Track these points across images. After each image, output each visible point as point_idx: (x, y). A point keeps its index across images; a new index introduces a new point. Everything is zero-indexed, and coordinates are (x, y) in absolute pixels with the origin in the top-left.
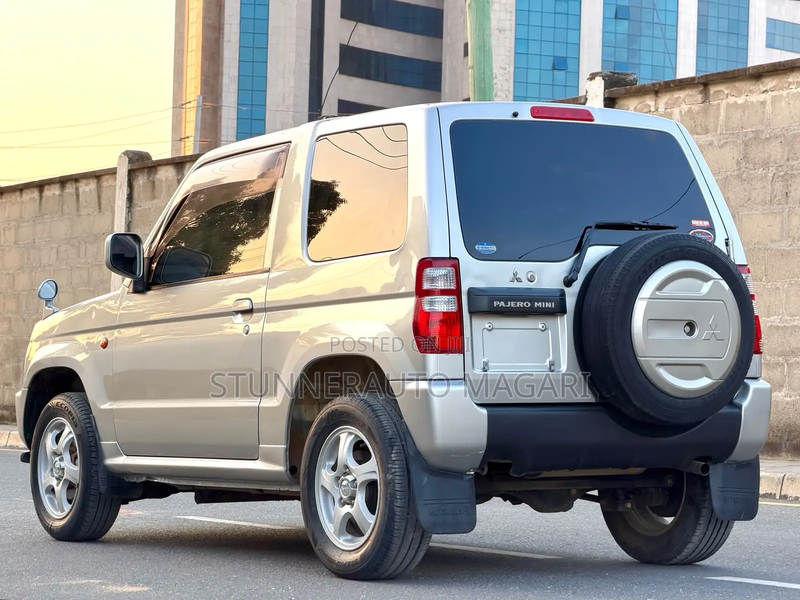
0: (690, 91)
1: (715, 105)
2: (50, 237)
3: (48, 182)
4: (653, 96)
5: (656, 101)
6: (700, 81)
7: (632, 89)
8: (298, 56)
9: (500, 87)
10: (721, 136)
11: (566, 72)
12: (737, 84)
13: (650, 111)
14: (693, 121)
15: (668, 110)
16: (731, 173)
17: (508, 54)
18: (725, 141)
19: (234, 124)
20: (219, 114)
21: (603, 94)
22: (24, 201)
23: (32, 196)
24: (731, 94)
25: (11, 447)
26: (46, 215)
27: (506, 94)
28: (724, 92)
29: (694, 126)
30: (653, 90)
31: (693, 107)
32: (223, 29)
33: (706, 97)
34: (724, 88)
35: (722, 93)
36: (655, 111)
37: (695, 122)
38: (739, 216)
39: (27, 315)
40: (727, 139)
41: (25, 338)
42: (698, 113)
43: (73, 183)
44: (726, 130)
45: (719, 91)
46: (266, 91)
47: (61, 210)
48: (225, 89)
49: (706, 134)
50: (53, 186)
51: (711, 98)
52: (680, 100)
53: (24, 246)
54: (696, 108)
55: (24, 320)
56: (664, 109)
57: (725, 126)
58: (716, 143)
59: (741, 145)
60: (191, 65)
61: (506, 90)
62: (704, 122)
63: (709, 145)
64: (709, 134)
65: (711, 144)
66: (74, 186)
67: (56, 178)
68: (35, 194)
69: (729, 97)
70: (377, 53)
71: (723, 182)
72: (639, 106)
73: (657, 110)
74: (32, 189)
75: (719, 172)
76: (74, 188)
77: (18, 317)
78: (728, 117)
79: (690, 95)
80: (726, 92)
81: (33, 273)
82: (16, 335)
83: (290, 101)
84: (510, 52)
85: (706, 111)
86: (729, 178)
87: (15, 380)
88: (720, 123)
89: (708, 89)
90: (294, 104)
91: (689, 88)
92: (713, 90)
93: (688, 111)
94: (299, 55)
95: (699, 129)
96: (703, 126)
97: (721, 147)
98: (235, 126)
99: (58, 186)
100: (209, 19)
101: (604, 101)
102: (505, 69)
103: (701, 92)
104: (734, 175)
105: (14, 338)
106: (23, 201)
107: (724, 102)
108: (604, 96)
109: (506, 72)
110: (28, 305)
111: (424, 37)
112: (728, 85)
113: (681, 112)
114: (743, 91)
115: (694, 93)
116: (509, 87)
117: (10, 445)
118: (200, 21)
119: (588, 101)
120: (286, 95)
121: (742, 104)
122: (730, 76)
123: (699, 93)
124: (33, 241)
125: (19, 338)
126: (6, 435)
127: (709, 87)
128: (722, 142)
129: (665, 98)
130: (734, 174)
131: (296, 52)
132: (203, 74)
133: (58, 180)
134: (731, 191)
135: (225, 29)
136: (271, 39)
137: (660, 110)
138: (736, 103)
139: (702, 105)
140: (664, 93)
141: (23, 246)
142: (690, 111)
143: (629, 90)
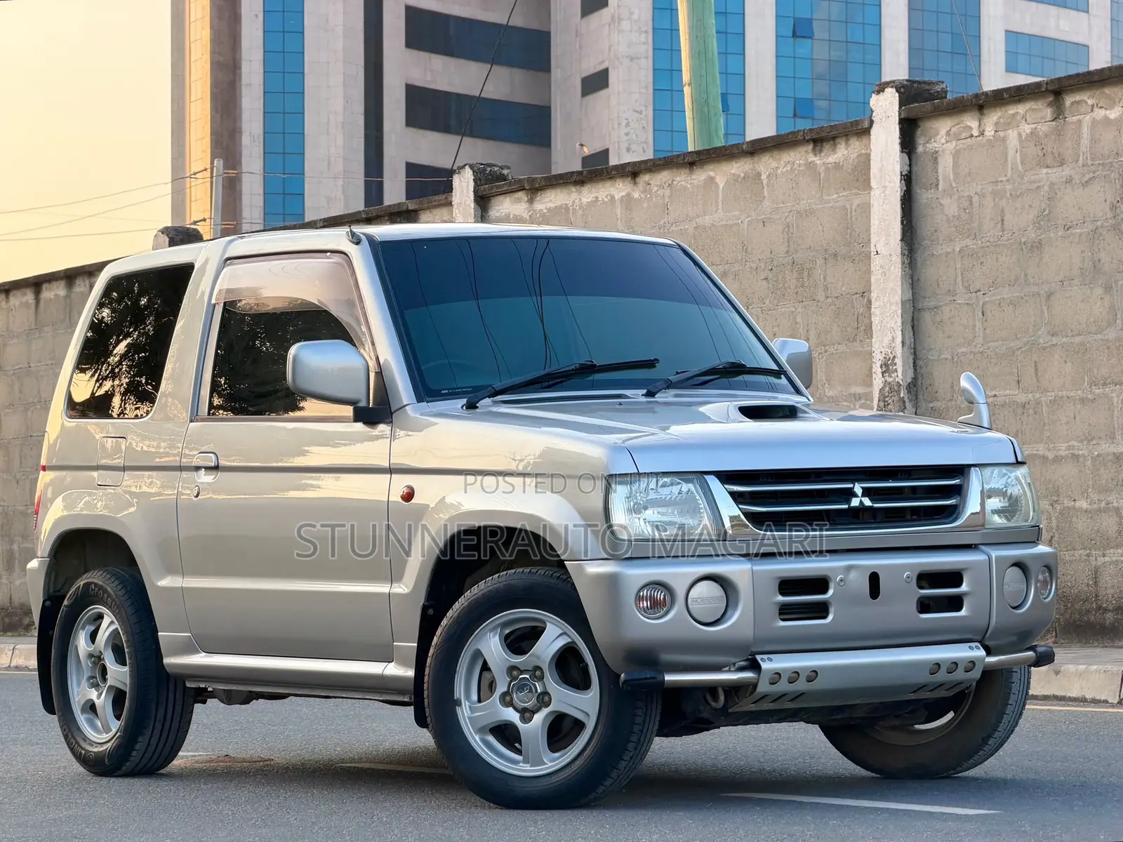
0: (1032, 103)
1: (1073, 123)
2: (52, 359)
3: (47, 279)
4: (976, 114)
5: (980, 120)
6: (1050, 88)
7: (943, 103)
8: (347, 102)
9: (635, 138)
10: (1085, 168)
11: (727, 114)
12: (1107, 91)
13: (972, 136)
14: (1039, 148)
15: (1001, 134)
16: (1102, 224)
17: (644, 91)
18: (1091, 175)
19: (260, 201)
20: (238, 188)
21: (897, 114)
22: (12, 307)
23: (24, 299)
24: (1097, 105)
25: (17, 668)
26: (47, 326)
27: (643, 147)
28: (1087, 103)
29: (1041, 155)
30: (975, 105)
31: (1039, 127)
32: (240, 68)
33: (1059, 113)
34: (1087, 98)
35: (1084, 105)
36: (978, 136)
37: (1043, 149)
38: (1117, 286)
39: (22, 473)
40: (1094, 172)
41: (20, 508)
42: (1046, 136)
43: (86, 278)
44: (1093, 159)
45: (1078, 102)
46: (303, 154)
47: (68, 319)
48: (245, 153)
49: (1060, 166)
50: (55, 284)
51: (1067, 113)
52: (1019, 118)
53: (14, 374)
54: (1044, 128)
55: (18, 482)
56: (993, 132)
57: (1091, 154)
58: (1077, 179)
59: (1117, 181)
60: (196, 120)
61: (643, 143)
62: (1057, 148)
63: (1066, 182)
64: (1065, 166)
65: (1069, 181)
66: (87, 282)
67: (59, 272)
68: (29, 296)
69: (1095, 109)
70: (458, 95)
71: (1091, 236)
72: (954, 129)
73: (982, 134)
74: (23, 290)
75: (1084, 223)
76: (88, 286)
77: (8, 477)
78: (1094, 141)
79: (1034, 110)
80: (1090, 102)
81: (29, 413)
82: (6, 504)
83: (339, 167)
84: (646, 87)
85: (1059, 133)
86: (1101, 230)
87: (7, 570)
88: (1083, 149)
89: (1061, 100)
90: (344, 171)
91: (1032, 99)
92: (1069, 100)
93: (1032, 133)
94: (347, 100)
95: (1049, 160)
96: (1057, 155)
97: (1085, 184)
98: (262, 204)
99: (62, 284)
100: (219, 54)
101: (899, 123)
102: (640, 113)
103: (1050, 105)
104: (1107, 227)
105: (3, 509)
106: (10, 307)
107: (1088, 117)
108: (900, 115)
109: (642, 116)
110: (23, 460)
111: (524, 71)
112: (1093, 92)
113: (1020, 135)
114: (1117, 100)
115: (1040, 106)
116: (647, 138)
117: (16, 665)
118: (207, 57)
119: (874, 125)
120: (333, 158)
121: (1116, 119)
122: (1096, 78)
123: (1048, 105)
124: (27, 366)
125: (10, 509)
126: (9, 650)
127: (1064, 96)
128: (1087, 177)
129: (994, 116)
130: (1107, 224)
131: (344, 98)
132: (214, 133)
133: (62, 275)
134: (1104, 249)
135: (243, 67)
136: (310, 81)
137: (986, 133)
138: (1106, 118)
139: (1054, 123)
140: (993, 109)
141: (12, 372)
142: (1033, 133)
143: (938, 106)
